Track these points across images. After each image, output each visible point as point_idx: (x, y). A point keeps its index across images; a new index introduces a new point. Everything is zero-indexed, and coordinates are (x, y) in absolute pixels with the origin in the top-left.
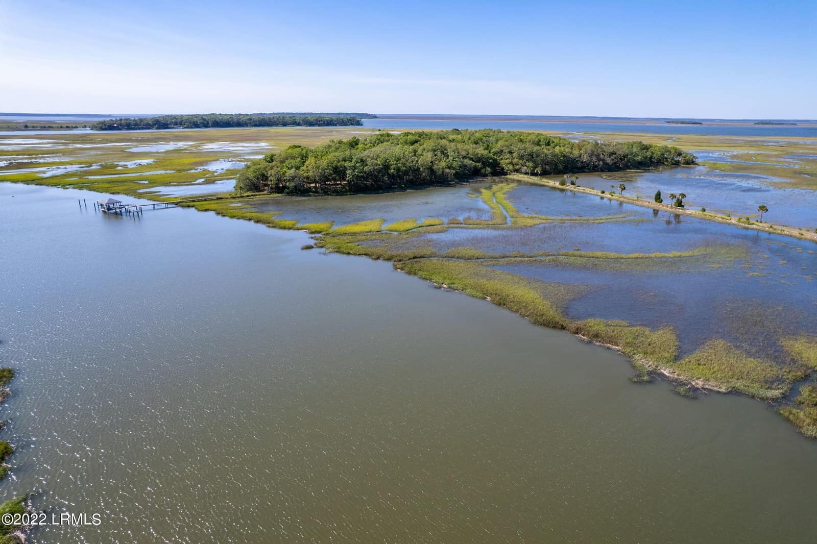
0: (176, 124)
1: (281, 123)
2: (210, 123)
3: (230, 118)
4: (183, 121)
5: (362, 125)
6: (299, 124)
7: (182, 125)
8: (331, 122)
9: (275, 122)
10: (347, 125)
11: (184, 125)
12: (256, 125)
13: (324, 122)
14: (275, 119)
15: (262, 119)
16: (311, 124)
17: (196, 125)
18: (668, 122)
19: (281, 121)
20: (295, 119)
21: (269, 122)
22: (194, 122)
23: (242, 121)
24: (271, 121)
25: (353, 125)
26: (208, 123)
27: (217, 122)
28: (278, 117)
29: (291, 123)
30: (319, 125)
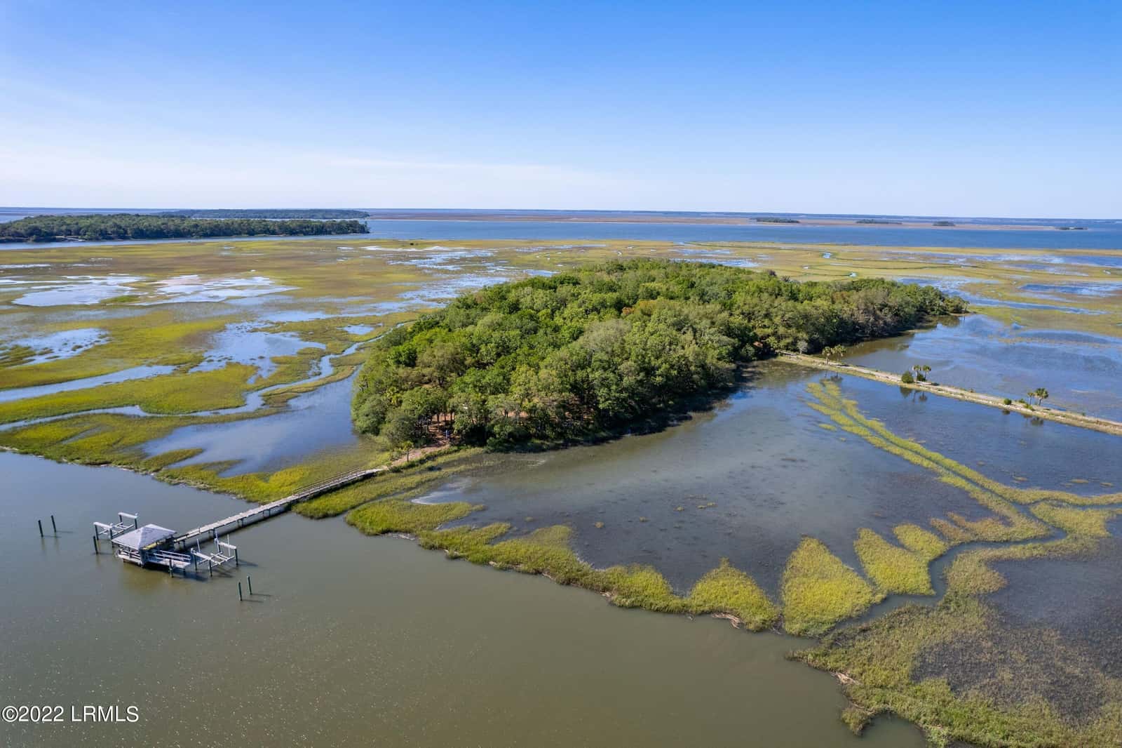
0: (69, 233)
1: (246, 232)
2: (129, 232)
3: (163, 224)
4: (81, 229)
5: (368, 232)
6: (273, 233)
7: (79, 235)
8: (323, 228)
9: (236, 230)
10: (347, 233)
11: (85, 235)
12: (206, 236)
13: (312, 228)
14: (236, 226)
15: (216, 226)
16: (292, 232)
17: (104, 236)
18: (759, 220)
19: (245, 228)
20: (266, 225)
21: (226, 229)
22: (101, 231)
23: (184, 229)
24: (229, 229)
25: (355, 232)
26: (126, 232)
27: (142, 231)
28: (239, 222)
29: (261, 230)
30: (306, 234)
